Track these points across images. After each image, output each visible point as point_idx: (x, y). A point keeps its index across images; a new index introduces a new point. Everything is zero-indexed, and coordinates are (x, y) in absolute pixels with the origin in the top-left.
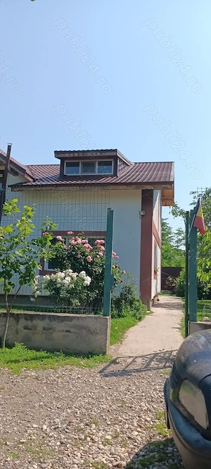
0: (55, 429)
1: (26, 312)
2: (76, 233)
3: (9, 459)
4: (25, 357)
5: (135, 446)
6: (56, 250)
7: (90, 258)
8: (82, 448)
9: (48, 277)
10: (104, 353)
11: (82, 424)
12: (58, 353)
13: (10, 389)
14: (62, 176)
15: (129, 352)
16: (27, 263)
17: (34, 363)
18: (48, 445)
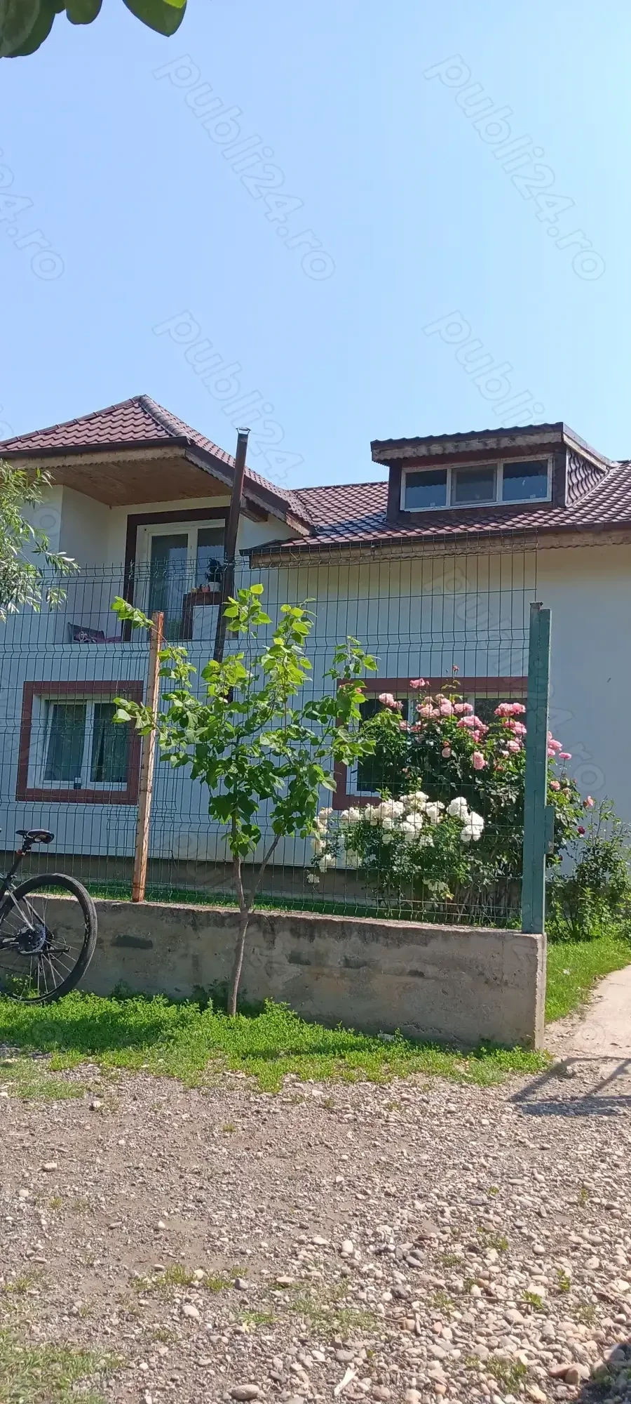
0: (378, 1253)
1: (295, 914)
2: (436, 686)
3: (244, 1328)
4: (293, 1043)
5: (620, 1322)
6: (379, 733)
7: (480, 759)
8: (457, 1315)
9: (355, 813)
10: (528, 1044)
11: (459, 1247)
12: (390, 1037)
13: (252, 1133)
14: (395, 516)
15: (607, 1043)
16: (295, 771)
17: (320, 1064)
18: (357, 1299)
